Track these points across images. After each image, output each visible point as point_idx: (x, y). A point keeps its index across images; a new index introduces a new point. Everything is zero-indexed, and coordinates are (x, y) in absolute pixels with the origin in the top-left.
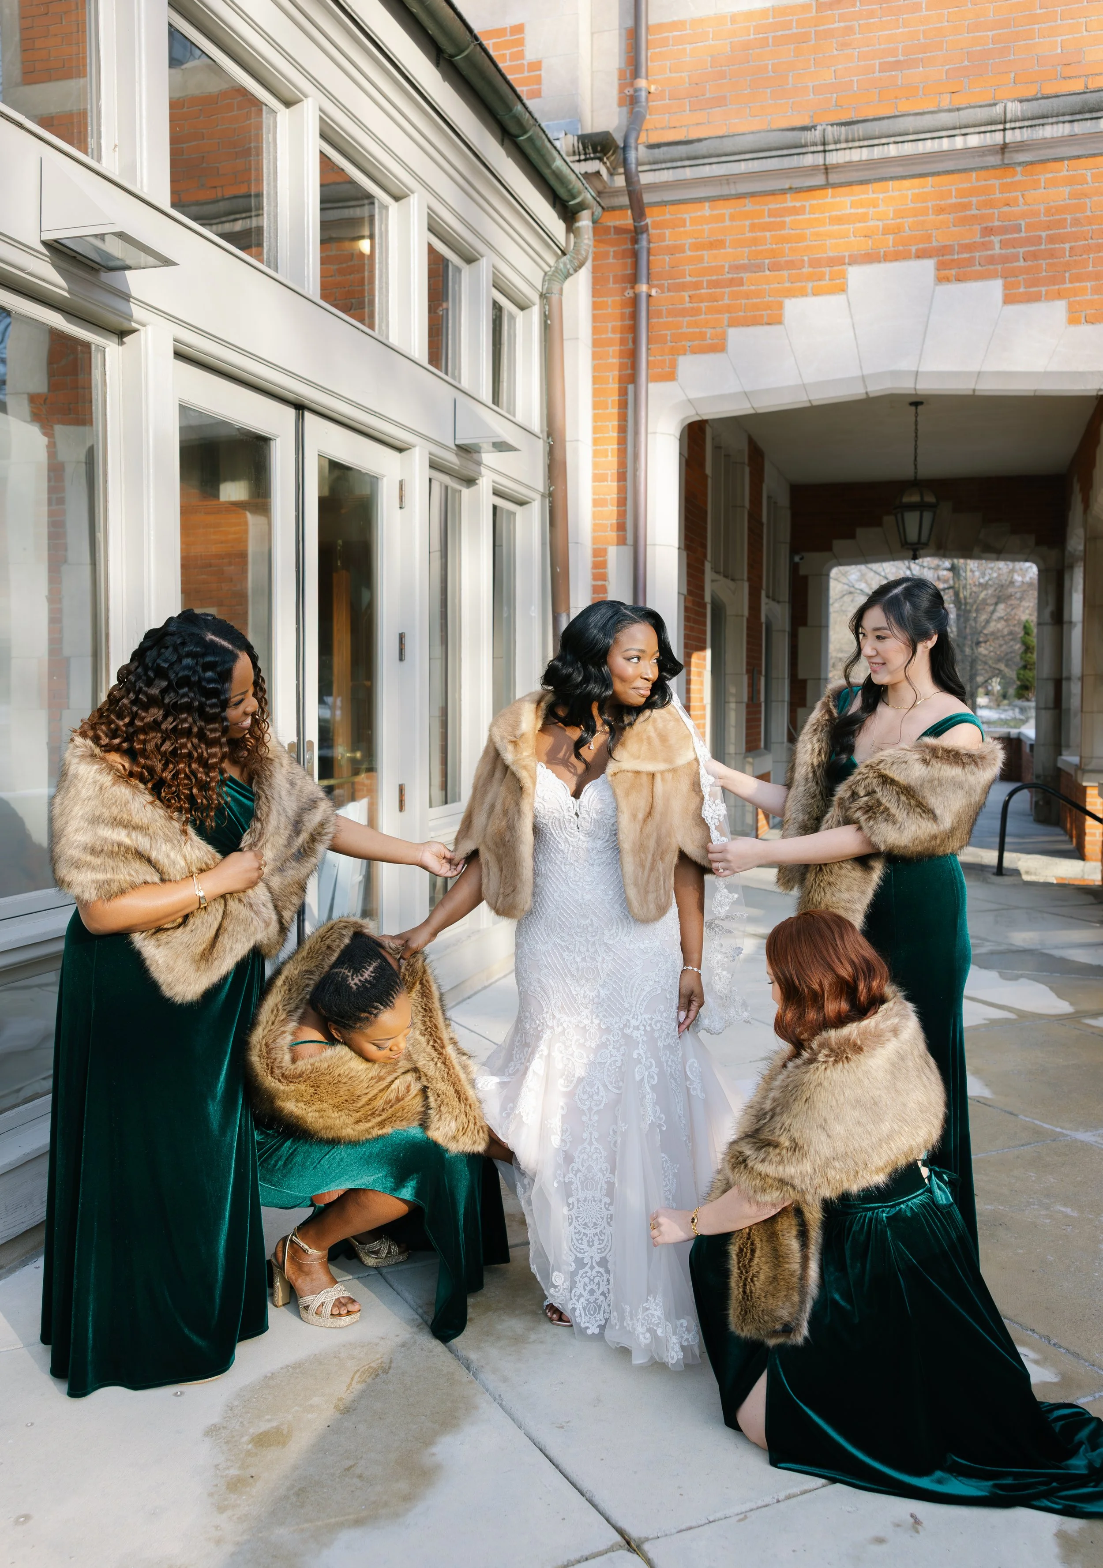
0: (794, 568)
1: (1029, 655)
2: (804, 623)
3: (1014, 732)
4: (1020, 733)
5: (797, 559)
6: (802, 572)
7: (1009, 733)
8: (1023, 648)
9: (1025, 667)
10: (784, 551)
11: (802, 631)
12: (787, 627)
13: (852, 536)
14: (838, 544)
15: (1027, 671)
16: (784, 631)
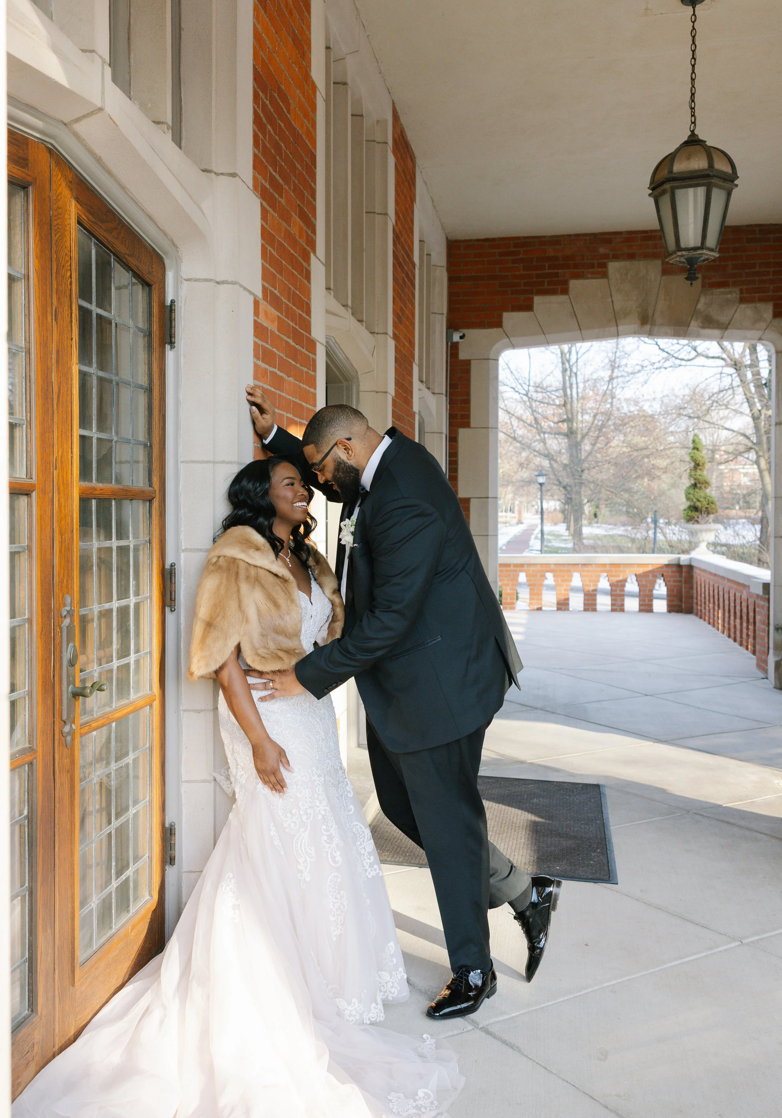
0: (453, 349)
1: (699, 472)
2: (467, 425)
3: (684, 559)
4: (691, 559)
5: (456, 337)
6: (463, 356)
7: (679, 559)
8: (692, 464)
9: (695, 486)
10: (440, 324)
11: (463, 433)
12: (444, 428)
13: (528, 307)
14: (509, 318)
15: (697, 490)
16: (441, 433)
